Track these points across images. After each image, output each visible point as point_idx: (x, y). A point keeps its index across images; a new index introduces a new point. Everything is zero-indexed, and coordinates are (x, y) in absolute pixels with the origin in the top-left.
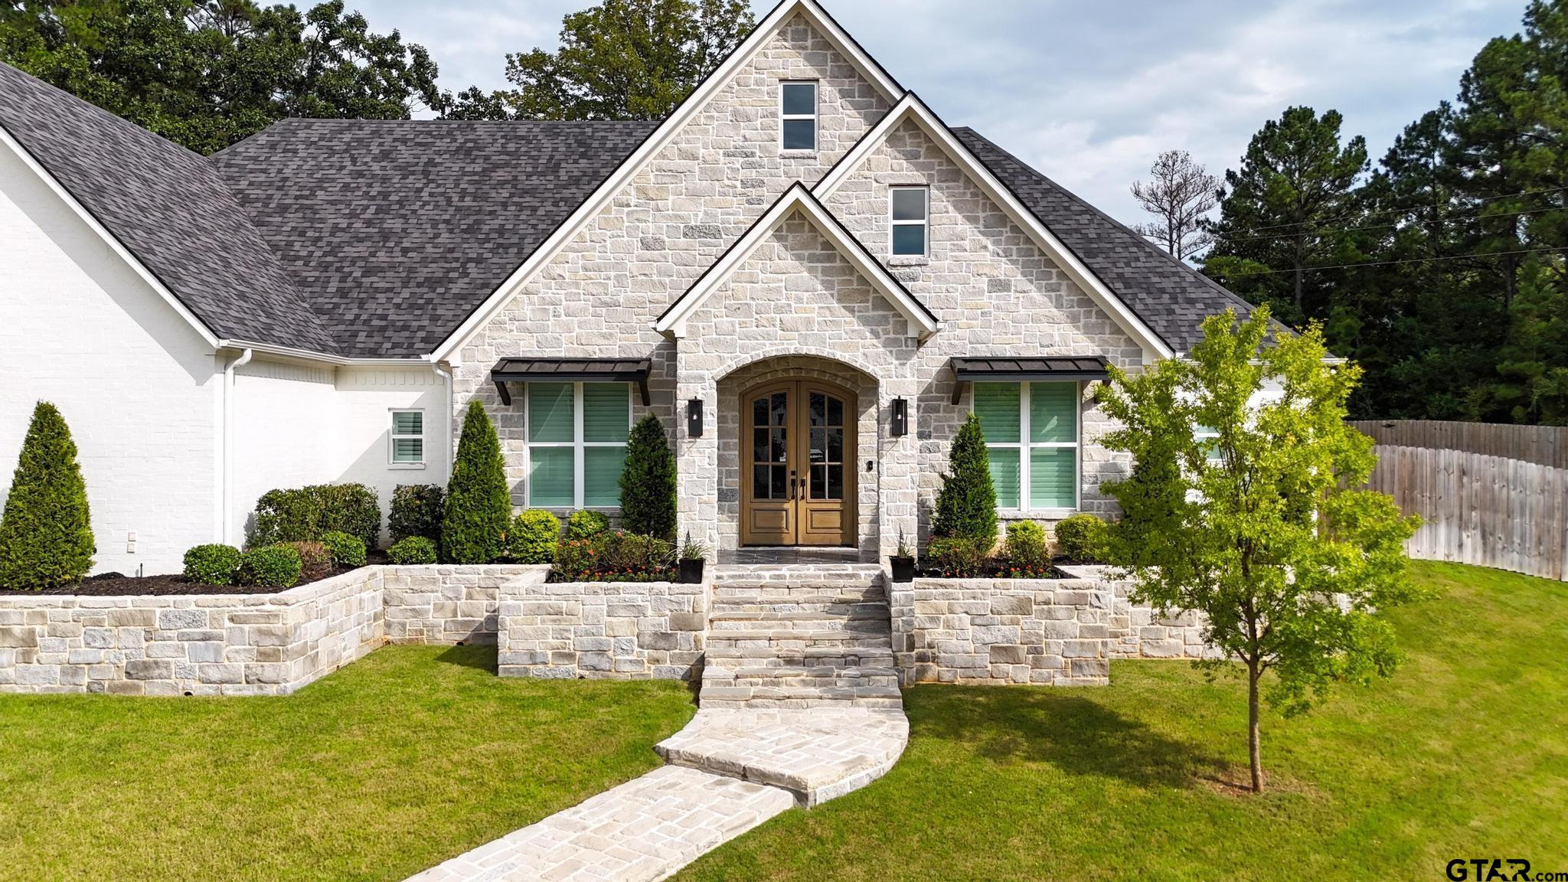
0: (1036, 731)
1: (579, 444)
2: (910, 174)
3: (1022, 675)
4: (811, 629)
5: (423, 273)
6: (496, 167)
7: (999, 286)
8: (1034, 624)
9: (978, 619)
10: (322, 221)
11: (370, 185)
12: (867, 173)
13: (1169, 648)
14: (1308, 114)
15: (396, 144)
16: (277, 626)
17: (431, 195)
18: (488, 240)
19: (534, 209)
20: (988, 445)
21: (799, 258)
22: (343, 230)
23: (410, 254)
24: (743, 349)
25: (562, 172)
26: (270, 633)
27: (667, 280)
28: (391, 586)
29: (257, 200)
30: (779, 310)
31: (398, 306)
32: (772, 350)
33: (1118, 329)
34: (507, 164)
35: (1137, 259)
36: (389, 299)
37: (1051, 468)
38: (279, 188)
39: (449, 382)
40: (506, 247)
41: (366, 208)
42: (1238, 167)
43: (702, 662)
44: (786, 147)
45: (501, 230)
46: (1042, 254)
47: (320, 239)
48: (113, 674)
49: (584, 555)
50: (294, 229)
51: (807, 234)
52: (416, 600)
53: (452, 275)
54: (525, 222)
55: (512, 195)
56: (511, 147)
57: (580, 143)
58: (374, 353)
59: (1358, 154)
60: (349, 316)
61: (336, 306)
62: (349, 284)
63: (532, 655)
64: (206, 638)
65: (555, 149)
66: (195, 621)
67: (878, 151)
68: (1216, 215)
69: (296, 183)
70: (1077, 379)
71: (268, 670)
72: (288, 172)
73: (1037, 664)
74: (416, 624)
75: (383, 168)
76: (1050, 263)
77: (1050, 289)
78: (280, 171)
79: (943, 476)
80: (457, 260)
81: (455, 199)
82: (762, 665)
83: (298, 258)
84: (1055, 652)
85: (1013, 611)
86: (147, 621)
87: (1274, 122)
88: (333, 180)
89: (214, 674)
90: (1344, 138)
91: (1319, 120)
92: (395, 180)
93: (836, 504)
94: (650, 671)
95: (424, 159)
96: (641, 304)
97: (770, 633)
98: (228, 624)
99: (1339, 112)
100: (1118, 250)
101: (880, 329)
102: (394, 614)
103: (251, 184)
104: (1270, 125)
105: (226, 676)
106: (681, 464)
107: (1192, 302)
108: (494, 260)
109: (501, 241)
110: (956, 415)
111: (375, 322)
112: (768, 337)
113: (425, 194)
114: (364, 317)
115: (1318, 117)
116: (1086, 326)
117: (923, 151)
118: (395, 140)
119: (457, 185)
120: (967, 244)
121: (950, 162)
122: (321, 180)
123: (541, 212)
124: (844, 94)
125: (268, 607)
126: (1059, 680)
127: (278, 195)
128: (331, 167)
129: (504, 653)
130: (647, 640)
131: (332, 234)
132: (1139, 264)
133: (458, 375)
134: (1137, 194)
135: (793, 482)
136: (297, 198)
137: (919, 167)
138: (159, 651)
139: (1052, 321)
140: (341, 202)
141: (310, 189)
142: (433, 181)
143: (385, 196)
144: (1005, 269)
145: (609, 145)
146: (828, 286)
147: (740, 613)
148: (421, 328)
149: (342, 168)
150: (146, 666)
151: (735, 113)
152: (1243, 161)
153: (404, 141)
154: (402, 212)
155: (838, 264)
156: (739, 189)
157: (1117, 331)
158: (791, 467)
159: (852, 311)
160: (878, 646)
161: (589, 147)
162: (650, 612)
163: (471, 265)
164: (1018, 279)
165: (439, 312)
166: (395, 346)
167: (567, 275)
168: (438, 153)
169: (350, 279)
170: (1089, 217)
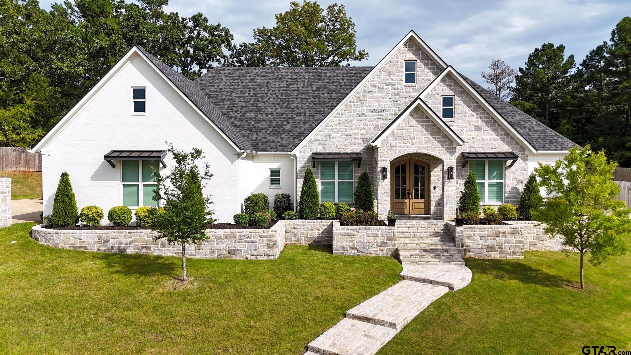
0: (508, 272)
1: (337, 181)
2: (448, 92)
3: (497, 256)
4: (429, 241)
5: (275, 123)
6: (291, 84)
7: (478, 128)
8: (500, 239)
9: (482, 238)
10: (237, 104)
11: (250, 91)
12: (434, 91)
13: (539, 247)
14: (552, 46)
15: (255, 76)
16: (273, 239)
17: (271, 94)
18: (293, 111)
19: (307, 100)
20: (477, 181)
21: (418, 121)
22: (244, 107)
23: (269, 116)
24: (399, 151)
25: (314, 86)
26: (271, 241)
27: (366, 127)
28: (287, 226)
29: (214, 97)
30: (411, 138)
31: (269, 134)
32: (409, 151)
33: (517, 142)
34: (294, 83)
35: (516, 116)
36: (266, 132)
37: (495, 189)
38: (220, 92)
39: (295, 161)
40: (300, 113)
41: (250, 99)
42: (524, 67)
43: (397, 250)
44: (406, 82)
45: (297, 107)
46: (492, 118)
47: (237, 111)
48: (225, 252)
49: (352, 217)
50: (228, 107)
51: (420, 114)
52: (295, 231)
53: (284, 123)
54: (305, 104)
55: (298, 95)
56: (294, 77)
57: (318, 75)
58: (265, 150)
59: (571, 61)
60: (254, 138)
61: (249, 134)
62: (251, 127)
63: (343, 248)
64: (252, 242)
65: (309, 78)
66: (249, 237)
67: (438, 84)
68: (514, 85)
69: (225, 91)
70: (504, 159)
71: (271, 252)
72: (221, 86)
73: (501, 252)
74: (294, 238)
75: (253, 85)
76: (495, 121)
77: (495, 130)
78: (218, 86)
79: (461, 192)
80: (285, 118)
81: (280, 96)
82: (416, 252)
83: (232, 117)
84: (507, 248)
85: (494, 235)
86: (235, 237)
87: (538, 49)
88: (237, 89)
89: (255, 253)
90: (566, 55)
91: (556, 48)
92: (258, 89)
93: (422, 201)
94: (380, 254)
95: (266, 81)
96: (357, 135)
97: (416, 242)
98: (259, 238)
99: (564, 45)
100: (509, 112)
101: (444, 144)
102: (289, 235)
103: (210, 91)
104: (536, 50)
105: (258, 254)
106: (379, 188)
107: (536, 131)
108: (298, 118)
109: (298, 111)
110: (463, 171)
111: (263, 140)
112: (408, 147)
113: (269, 94)
114: (259, 138)
115: (555, 47)
116: (507, 142)
117: (453, 84)
118: (254, 74)
119: (279, 91)
120: (467, 115)
121: (462, 88)
122: (233, 89)
123: (309, 100)
124: (425, 65)
125: (270, 233)
126: (508, 257)
127: (220, 95)
128: (235, 84)
129: (334, 247)
130: (379, 244)
131: (241, 109)
132: (516, 118)
133: (298, 158)
134: (484, 76)
135: (408, 193)
136: (227, 96)
137: (451, 90)
138: (239, 246)
139: (496, 140)
140: (241, 97)
141: (230, 92)
142: (270, 89)
143: (256, 95)
144: (480, 123)
145: (328, 76)
146: (427, 130)
147: (404, 236)
148: (278, 142)
149: (239, 85)
150: (234, 250)
151: (389, 72)
152: (526, 64)
153: (258, 75)
154: (263, 101)
155: (430, 123)
156: (390, 97)
157: (517, 143)
158: (408, 188)
159: (435, 138)
160: (451, 246)
161: (321, 76)
162: (380, 235)
163: (289, 120)
164: (485, 127)
165: (283, 136)
166: (271, 148)
167: (333, 126)
168: (270, 79)
169: (251, 125)
170: (497, 101)
